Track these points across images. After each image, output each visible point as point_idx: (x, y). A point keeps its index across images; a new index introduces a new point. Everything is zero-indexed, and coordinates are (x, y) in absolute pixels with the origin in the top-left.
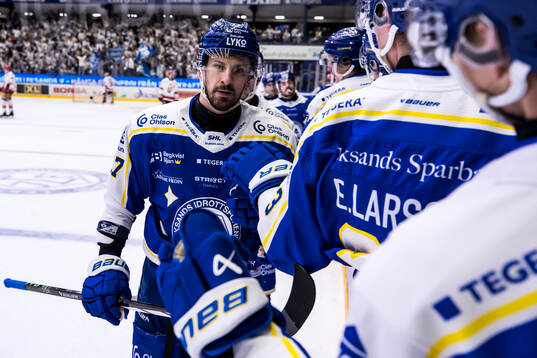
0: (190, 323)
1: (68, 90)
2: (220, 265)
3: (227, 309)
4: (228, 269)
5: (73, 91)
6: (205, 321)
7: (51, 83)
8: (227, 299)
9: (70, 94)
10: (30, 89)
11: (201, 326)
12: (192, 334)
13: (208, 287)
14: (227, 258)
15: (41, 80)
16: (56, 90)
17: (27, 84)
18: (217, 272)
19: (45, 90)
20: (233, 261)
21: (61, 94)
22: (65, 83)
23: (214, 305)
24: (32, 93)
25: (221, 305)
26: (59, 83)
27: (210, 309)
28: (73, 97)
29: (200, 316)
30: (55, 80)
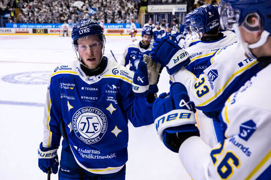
0: (164, 118)
1: (57, 31)
2: (183, 103)
3: (180, 117)
4: (185, 106)
5: (59, 31)
6: (170, 119)
7: (49, 27)
8: (182, 114)
9: (58, 33)
10: (39, 31)
11: (168, 120)
12: (163, 122)
13: (174, 108)
14: (186, 102)
15: (44, 26)
16: (51, 31)
17: (37, 29)
18: (181, 105)
19: (46, 31)
20: (188, 104)
21: (53, 33)
22: (55, 27)
23: (176, 115)
24: (40, 33)
25: (179, 116)
26: (52, 28)
27: (174, 116)
28: (60, 34)
29: (169, 117)
30: (51, 26)
